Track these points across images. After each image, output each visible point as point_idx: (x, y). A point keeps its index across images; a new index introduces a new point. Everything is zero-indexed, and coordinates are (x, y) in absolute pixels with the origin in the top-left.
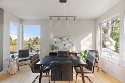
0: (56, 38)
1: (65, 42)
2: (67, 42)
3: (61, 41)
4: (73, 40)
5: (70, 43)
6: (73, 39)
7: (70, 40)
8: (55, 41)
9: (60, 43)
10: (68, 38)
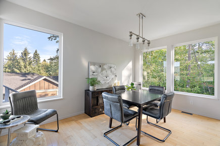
0: (94, 64)
1: (106, 71)
2: (109, 72)
3: (102, 70)
4: (116, 70)
5: (113, 74)
6: (115, 67)
7: (112, 69)
8: (92, 70)
9: (100, 74)
10: (109, 65)
